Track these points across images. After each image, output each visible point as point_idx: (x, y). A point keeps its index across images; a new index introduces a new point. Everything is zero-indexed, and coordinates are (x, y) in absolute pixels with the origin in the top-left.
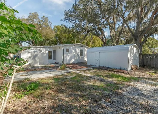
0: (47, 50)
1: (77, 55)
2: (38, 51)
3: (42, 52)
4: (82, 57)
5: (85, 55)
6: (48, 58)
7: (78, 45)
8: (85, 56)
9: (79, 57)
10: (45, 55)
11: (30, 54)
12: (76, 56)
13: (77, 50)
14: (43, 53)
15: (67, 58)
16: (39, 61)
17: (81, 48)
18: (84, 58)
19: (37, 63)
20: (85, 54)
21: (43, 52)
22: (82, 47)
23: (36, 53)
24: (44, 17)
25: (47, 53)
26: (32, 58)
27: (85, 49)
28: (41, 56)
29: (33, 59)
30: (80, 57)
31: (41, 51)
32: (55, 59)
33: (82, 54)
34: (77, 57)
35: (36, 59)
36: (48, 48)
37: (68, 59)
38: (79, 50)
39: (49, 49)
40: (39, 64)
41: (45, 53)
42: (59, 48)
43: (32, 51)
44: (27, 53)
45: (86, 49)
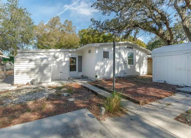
0: (67, 56)
1: (123, 62)
2: (49, 58)
3: (58, 60)
4: (132, 65)
5: (136, 63)
6: (68, 68)
7: (125, 44)
8: (137, 65)
9: (126, 67)
10: (64, 64)
11: (34, 64)
12: (122, 64)
13: (123, 53)
14: (61, 62)
15: (105, 69)
16: (51, 76)
17: (131, 51)
18: (135, 68)
19: (47, 78)
20: (137, 61)
21: (61, 60)
22: (132, 48)
23: (45, 61)
24: (67, 21)
25: (67, 62)
26: (37, 71)
27: (136, 51)
28: (56, 67)
29: (39, 73)
30: (129, 67)
31: (56, 58)
32: (80, 70)
33: (131, 60)
34: (122, 67)
35: (45, 72)
36: (70, 52)
37: (107, 70)
38: (126, 54)
39: (70, 54)
40: (50, 80)
41: (64, 61)
42: (90, 52)
43: (38, 57)
44: (27, 62)
45: (138, 52)
